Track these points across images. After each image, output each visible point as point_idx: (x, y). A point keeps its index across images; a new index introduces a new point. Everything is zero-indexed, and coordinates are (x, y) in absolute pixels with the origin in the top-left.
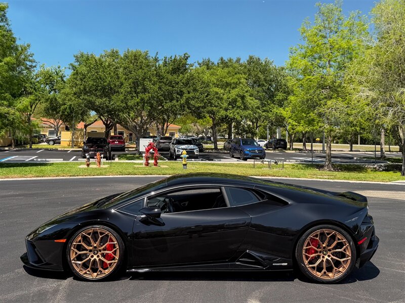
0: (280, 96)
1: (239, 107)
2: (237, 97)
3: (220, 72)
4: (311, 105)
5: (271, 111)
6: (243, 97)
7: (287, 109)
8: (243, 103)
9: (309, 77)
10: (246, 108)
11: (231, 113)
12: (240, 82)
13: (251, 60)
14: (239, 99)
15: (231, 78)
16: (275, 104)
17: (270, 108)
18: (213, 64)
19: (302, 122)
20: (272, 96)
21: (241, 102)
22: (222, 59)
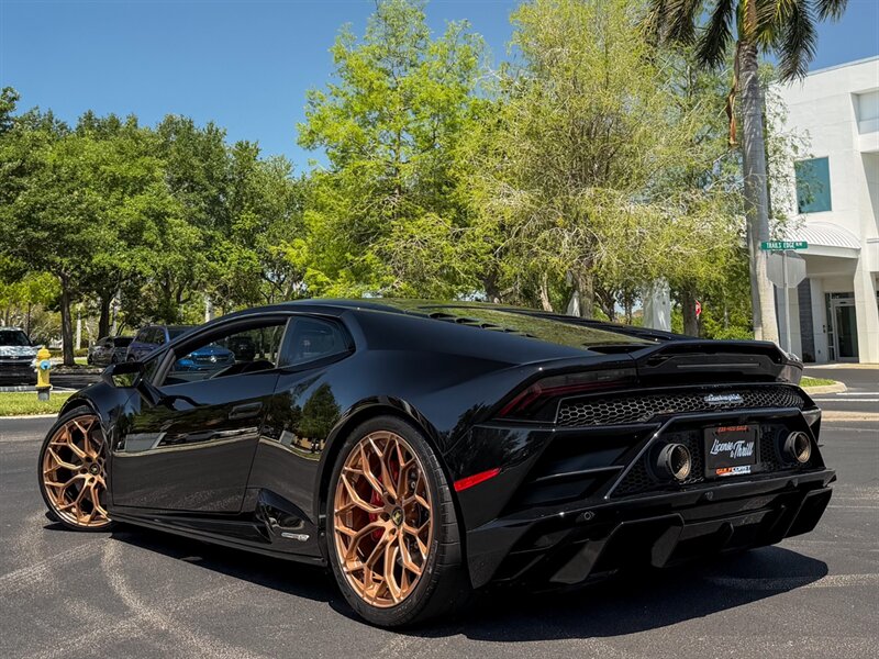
0: (246, 220)
1: (151, 245)
2: (144, 218)
3: (93, 149)
4: (363, 233)
5: (224, 260)
6: (159, 217)
7: (298, 242)
8: (163, 233)
9: (362, 163)
10: (167, 247)
11: (122, 260)
12: (154, 179)
13: (170, 126)
14: (150, 223)
15: (126, 165)
16: (233, 241)
17: (221, 252)
18: (63, 127)
19: (342, 273)
20: (224, 221)
21: (156, 229)
22: (89, 117)
